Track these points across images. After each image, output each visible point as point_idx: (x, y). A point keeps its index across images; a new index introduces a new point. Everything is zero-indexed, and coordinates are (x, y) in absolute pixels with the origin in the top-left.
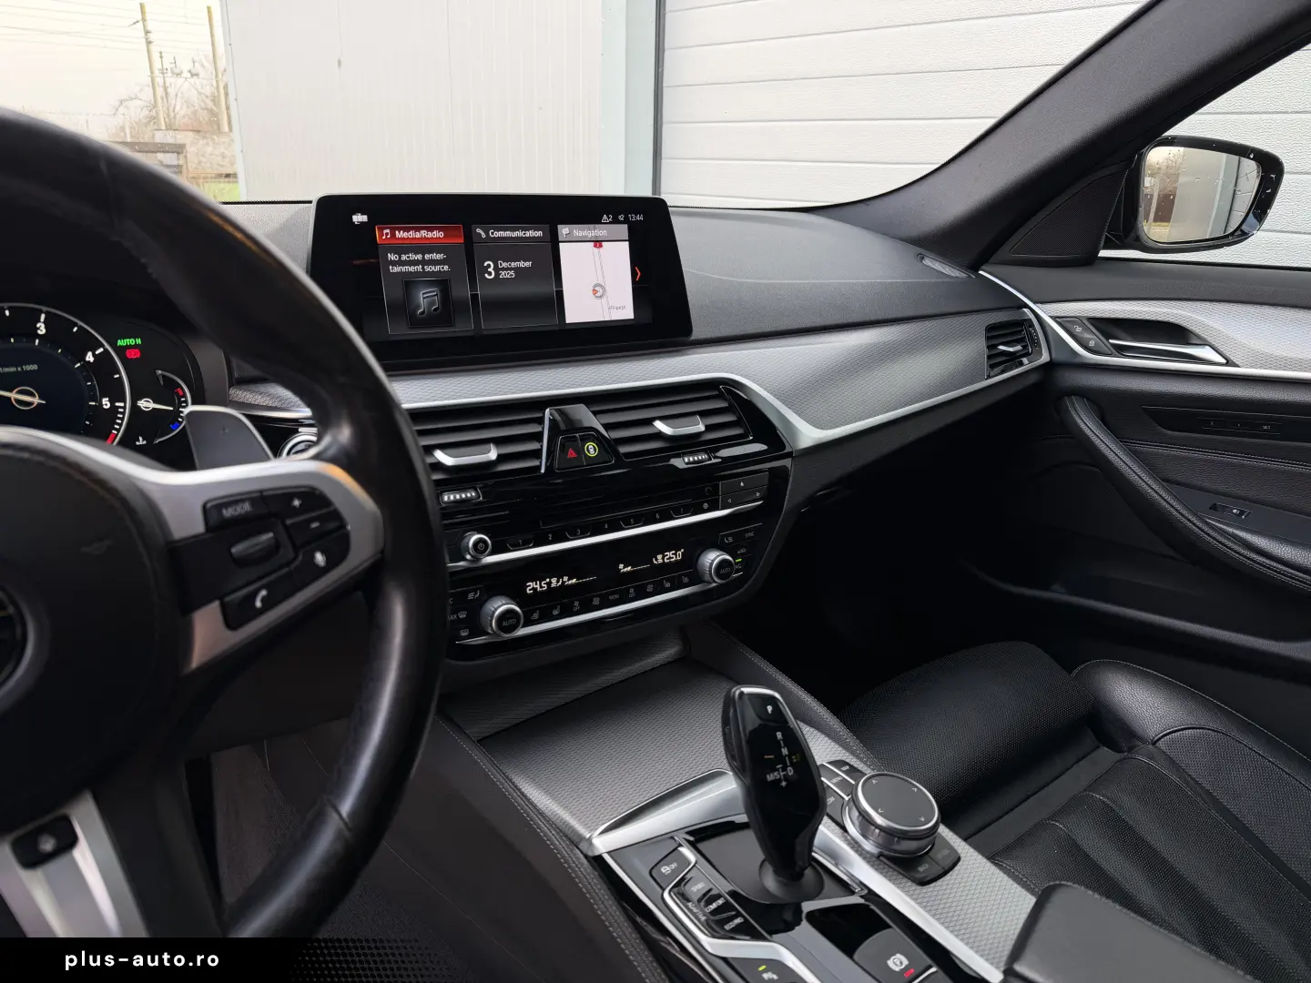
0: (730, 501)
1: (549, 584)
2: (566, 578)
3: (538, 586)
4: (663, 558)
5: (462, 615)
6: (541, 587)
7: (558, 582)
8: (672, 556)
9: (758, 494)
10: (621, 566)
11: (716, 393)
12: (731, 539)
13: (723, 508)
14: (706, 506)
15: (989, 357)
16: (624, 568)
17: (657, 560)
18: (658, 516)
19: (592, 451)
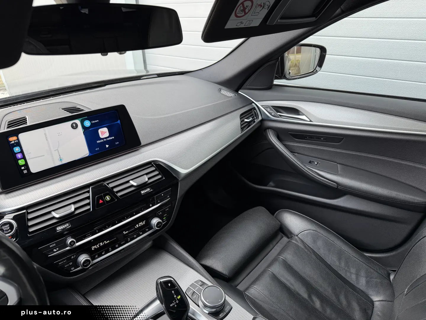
0: (159, 201)
1: (100, 245)
2: (105, 242)
3: (96, 247)
4: (138, 225)
5: (71, 264)
6: (97, 247)
7: (103, 243)
8: (141, 224)
9: (168, 196)
10: (124, 232)
11: (151, 165)
12: (161, 213)
13: (157, 204)
14: (151, 205)
15: (241, 125)
16: (125, 232)
17: (136, 226)
18: (134, 214)
19: (108, 199)
